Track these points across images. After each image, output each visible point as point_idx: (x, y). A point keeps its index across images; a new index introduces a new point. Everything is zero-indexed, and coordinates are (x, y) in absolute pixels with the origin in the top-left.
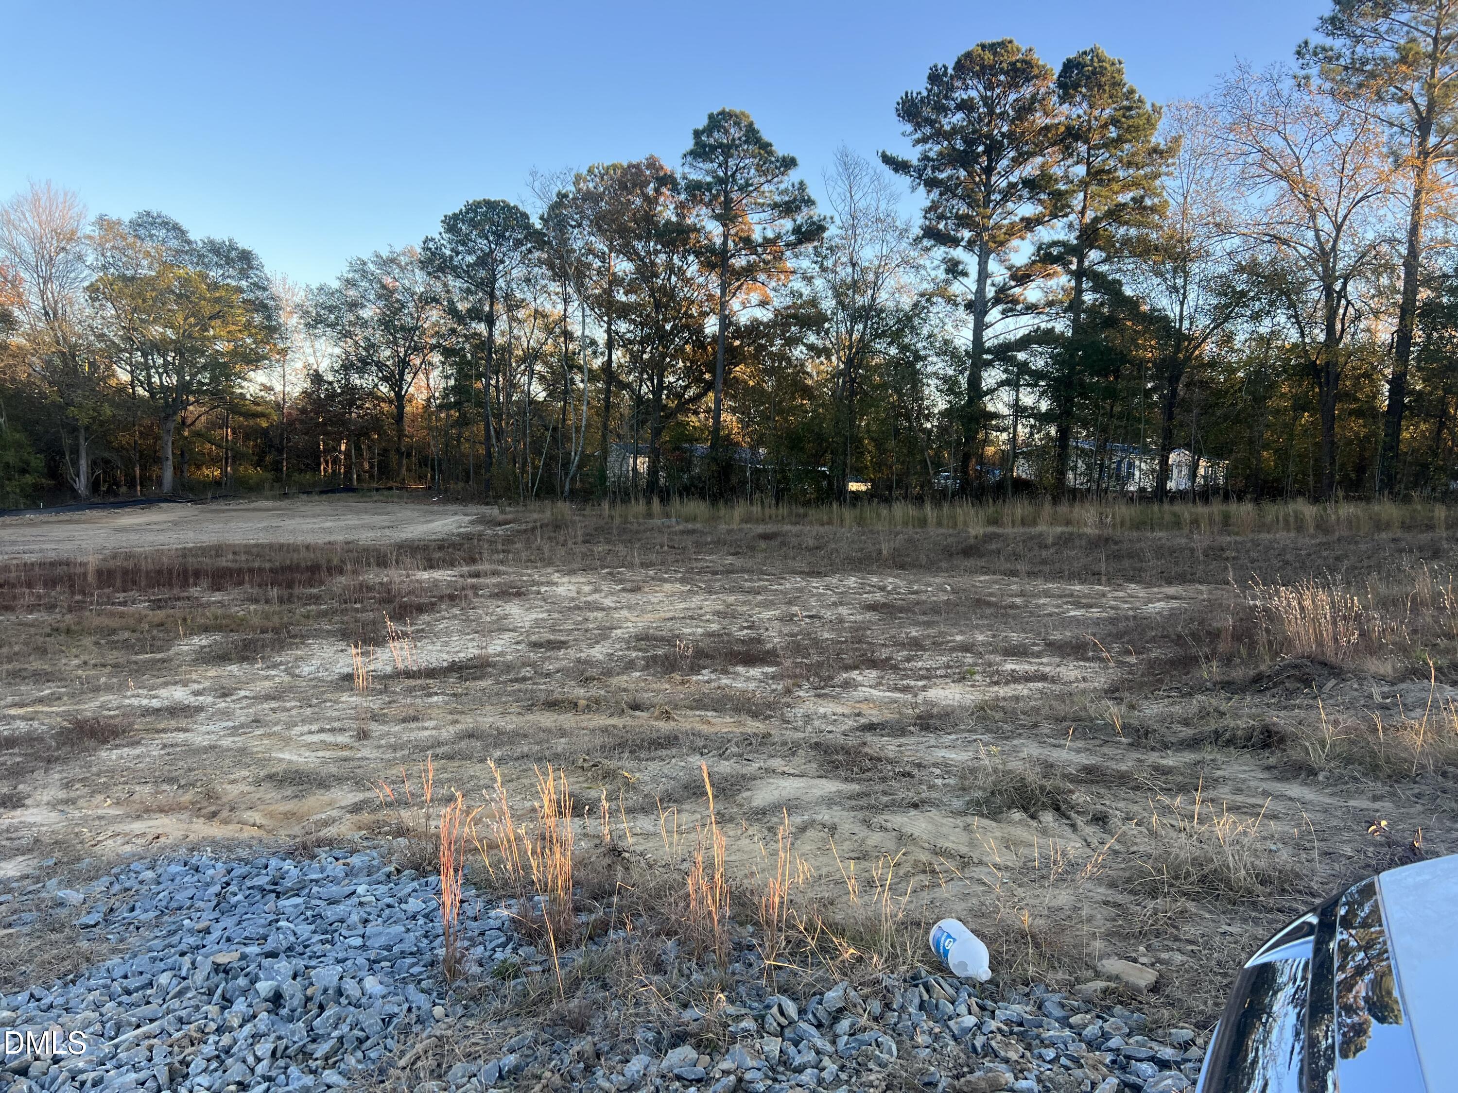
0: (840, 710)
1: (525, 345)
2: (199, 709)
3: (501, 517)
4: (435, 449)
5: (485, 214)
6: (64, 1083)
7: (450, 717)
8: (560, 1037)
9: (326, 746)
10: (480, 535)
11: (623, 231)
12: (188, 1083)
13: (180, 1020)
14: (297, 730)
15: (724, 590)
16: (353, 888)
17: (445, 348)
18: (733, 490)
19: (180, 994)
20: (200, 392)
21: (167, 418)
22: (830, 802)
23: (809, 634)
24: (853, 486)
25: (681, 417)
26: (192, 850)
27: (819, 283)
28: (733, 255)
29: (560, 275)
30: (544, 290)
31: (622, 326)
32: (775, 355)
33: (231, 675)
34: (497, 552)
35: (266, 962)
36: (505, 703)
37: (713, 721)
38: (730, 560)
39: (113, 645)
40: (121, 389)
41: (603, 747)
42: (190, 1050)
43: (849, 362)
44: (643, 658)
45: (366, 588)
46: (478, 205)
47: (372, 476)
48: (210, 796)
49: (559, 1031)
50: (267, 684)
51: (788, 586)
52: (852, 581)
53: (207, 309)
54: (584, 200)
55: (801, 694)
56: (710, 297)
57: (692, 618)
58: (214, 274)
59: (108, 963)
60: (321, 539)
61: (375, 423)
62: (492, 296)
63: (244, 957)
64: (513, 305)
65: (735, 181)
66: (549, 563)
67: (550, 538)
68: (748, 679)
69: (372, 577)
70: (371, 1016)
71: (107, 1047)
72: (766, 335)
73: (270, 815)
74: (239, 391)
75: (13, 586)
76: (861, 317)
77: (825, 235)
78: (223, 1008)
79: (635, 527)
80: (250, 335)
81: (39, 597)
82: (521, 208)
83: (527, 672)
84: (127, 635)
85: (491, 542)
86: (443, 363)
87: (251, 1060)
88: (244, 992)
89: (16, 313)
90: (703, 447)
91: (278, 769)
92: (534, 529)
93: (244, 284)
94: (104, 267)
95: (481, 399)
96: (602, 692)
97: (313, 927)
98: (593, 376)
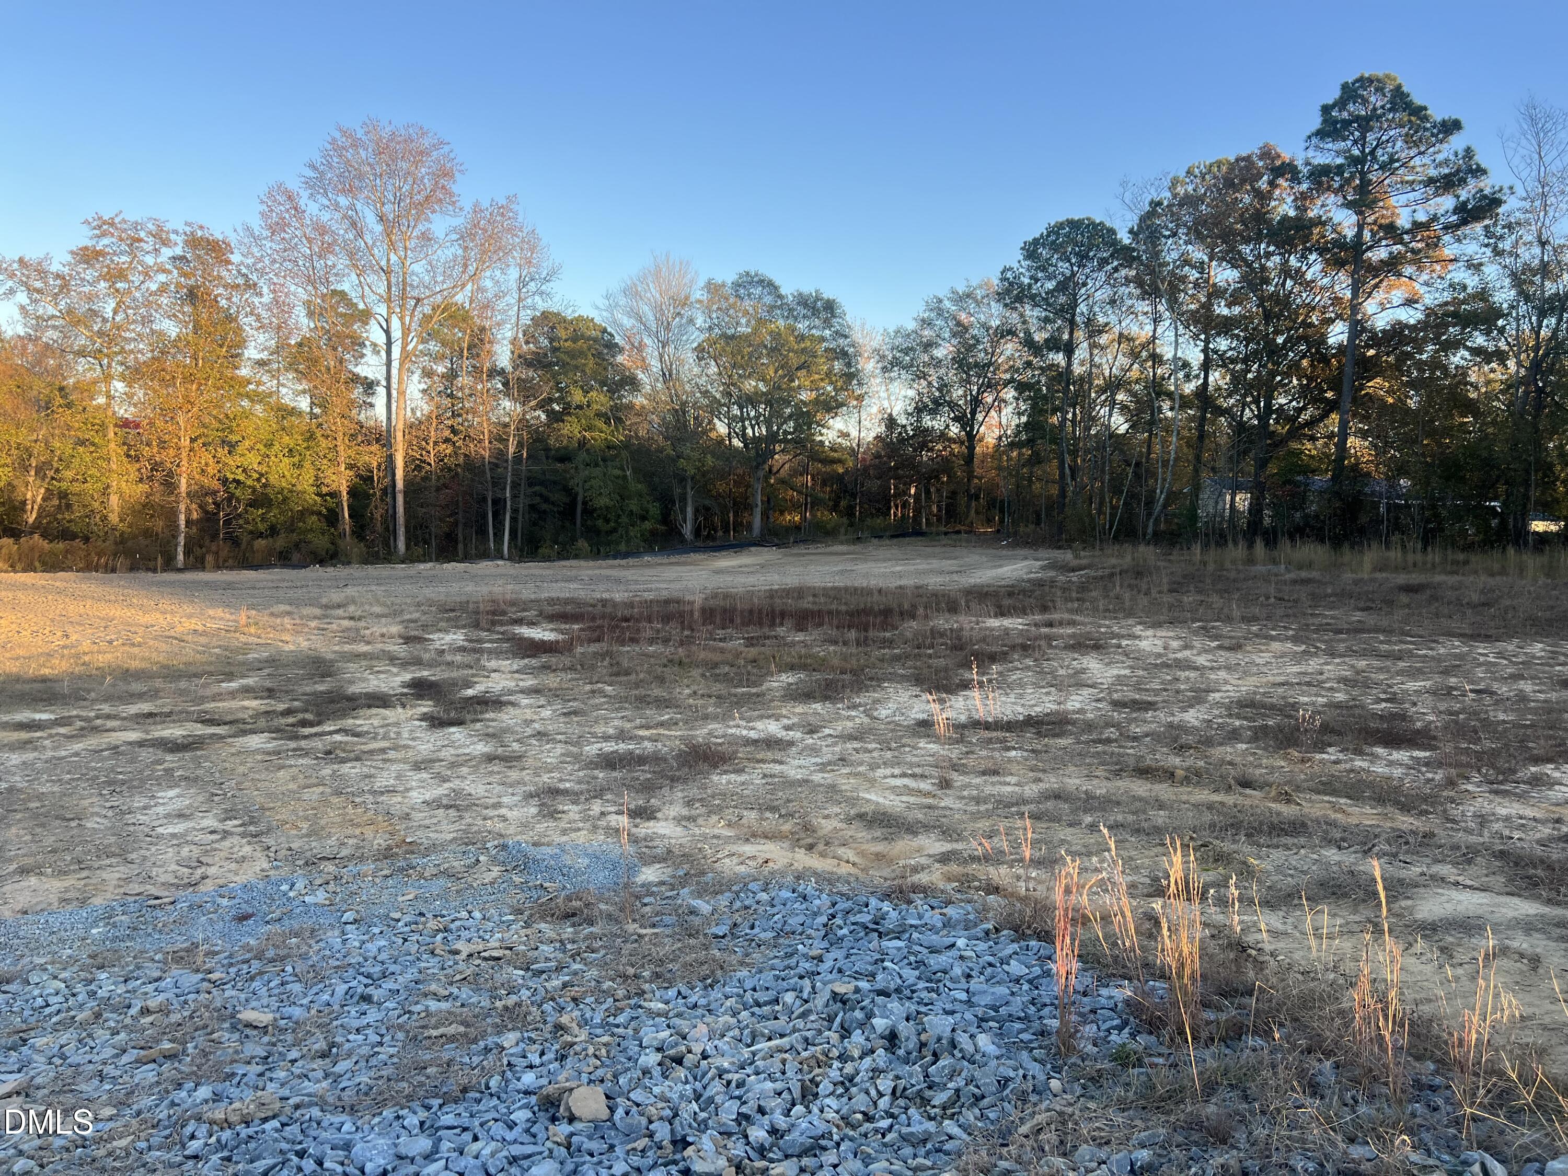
0: (1529, 812)
1: (1107, 373)
2: (791, 743)
3: (1076, 563)
4: (1005, 489)
5: (1067, 235)
6: (713, 1079)
7: (1031, 774)
8: (1196, 1144)
9: (910, 791)
10: (1053, 581)
11: (1228, 236)
12: (818, 1102)
13: (806, 1040)
14: (880, 772)
15: (1351, 652)
16: (952, 940)
17: (1020, 383)
18: (1362, 531)
19: (804, 1015)
20: (785, 441)
21: (757, 467)
22: (1528, 926)
23: (1475, 713)
24: (1539, 526)
25: (1295, 445)
26: (798, 878)
27: (1492, 271)
28: (1370, 248)
29: (1150, 292)
30: (1131, 311)
31: (1223, 344)
32: (1425, 363)
33: (816, 713)
34: (1072, 600)
35: (880, 1000)
36: (1090, 765)
37: (1350, 810)
38: (1357, 616)
39: (717, 678)
40: (720, 441)
41: (1212, 826)
42: (817, 1071)
43: (1536, 366)
44: (1250, 728)
45: (935, 633)
46: (1061, 226)
47: (939, 520)
48: (808, 828)
49: (1195, 1137)
50: (850, 724)
51: (1442, 651)
52: (1538, 649)
53: (794, 361)
54: (1181, 205)
55: (1470, 787)
56: (1337, 301)
57: (1309, 684)
58: (802, 326)
59: (738, 974)
60: (893, 583)
61: (945, 465)
62: (1072, 324)
63: (857, 990)
64: (1094, 330)
65: (1374, 159)
66: (1130, 614)
67: (1129, 586)
68: (1391, 764)
69: (942, 622)
70: (987, 1076)
71: (746, 1053)
72: (1414, 340)
73: (862, 854)
74: (819, 438)
75: (638, 621)
76: (1552, 309)
77: (1500, 210)
78: (843, 1037)
79: (1233, 575)
80: (831, 383)
81: (658, 631)
82: (1108, 225)
83: (1111, 732)
84: (727, 669)
85: (1064, 590)
86: (1017, 399)
87: (873, 1092)
88: (861, 1025)
89: (640, 375)
90: (1322, 479)
91: (868, 809)
92: (1112, 575)
93: (827, 333)
94: (710, 329)
95: (1056, 436)
96: (1201, 763)
97: (917, 973)
98: (1184, 402)
